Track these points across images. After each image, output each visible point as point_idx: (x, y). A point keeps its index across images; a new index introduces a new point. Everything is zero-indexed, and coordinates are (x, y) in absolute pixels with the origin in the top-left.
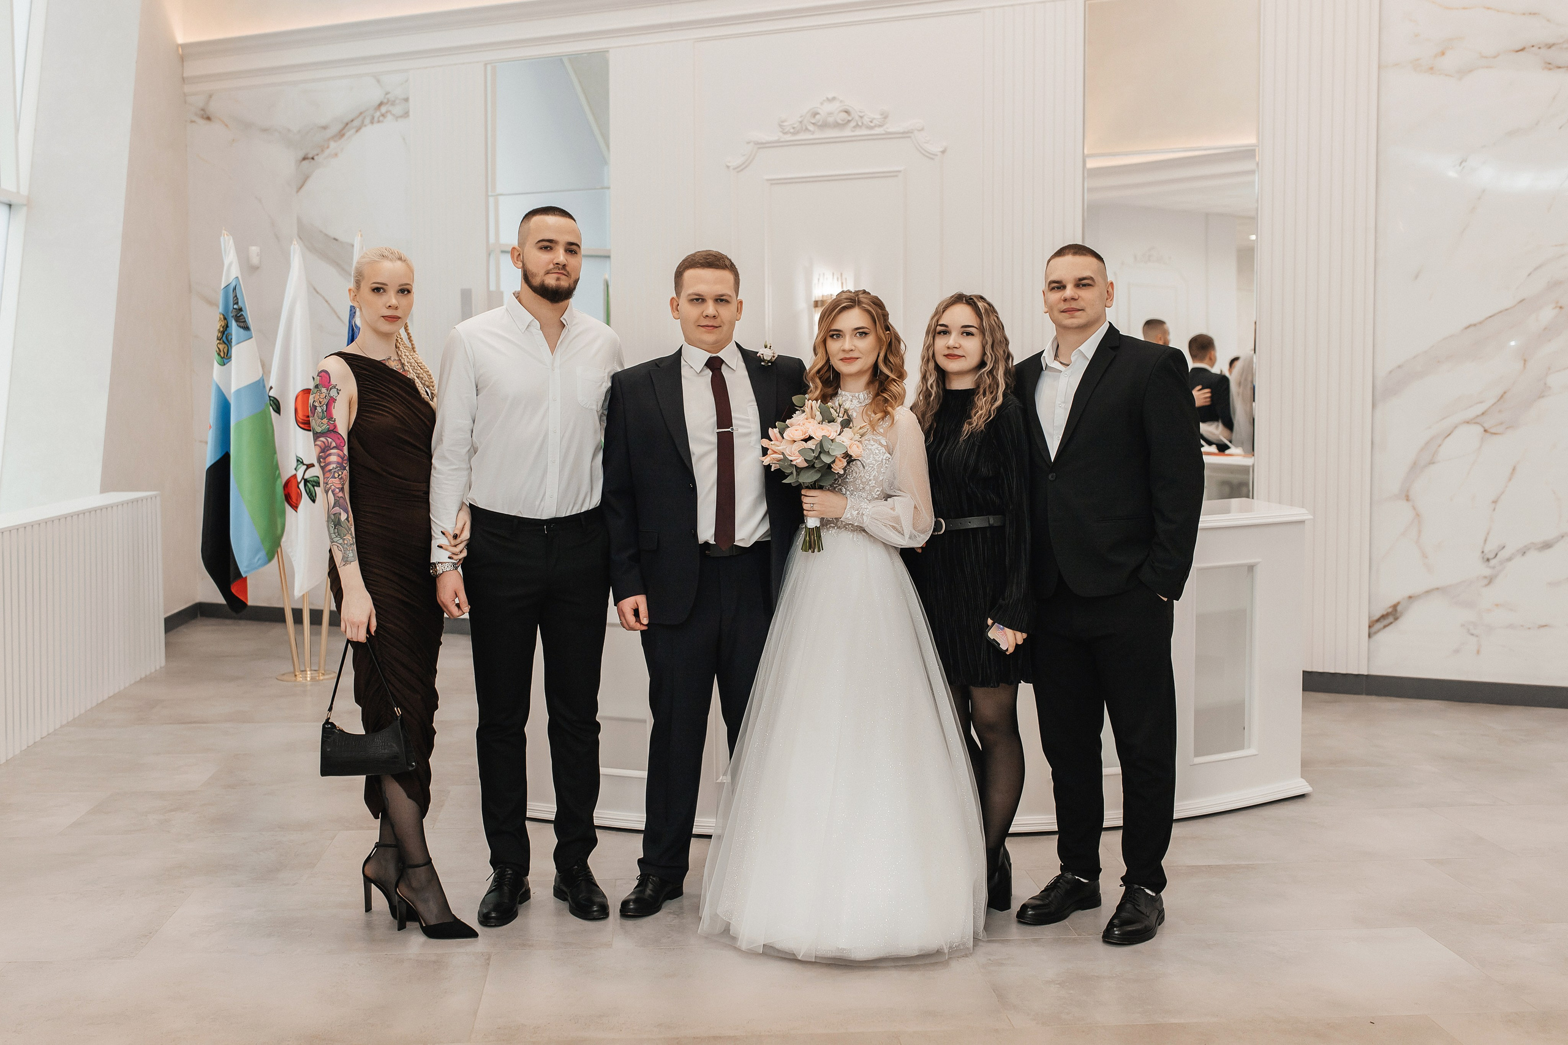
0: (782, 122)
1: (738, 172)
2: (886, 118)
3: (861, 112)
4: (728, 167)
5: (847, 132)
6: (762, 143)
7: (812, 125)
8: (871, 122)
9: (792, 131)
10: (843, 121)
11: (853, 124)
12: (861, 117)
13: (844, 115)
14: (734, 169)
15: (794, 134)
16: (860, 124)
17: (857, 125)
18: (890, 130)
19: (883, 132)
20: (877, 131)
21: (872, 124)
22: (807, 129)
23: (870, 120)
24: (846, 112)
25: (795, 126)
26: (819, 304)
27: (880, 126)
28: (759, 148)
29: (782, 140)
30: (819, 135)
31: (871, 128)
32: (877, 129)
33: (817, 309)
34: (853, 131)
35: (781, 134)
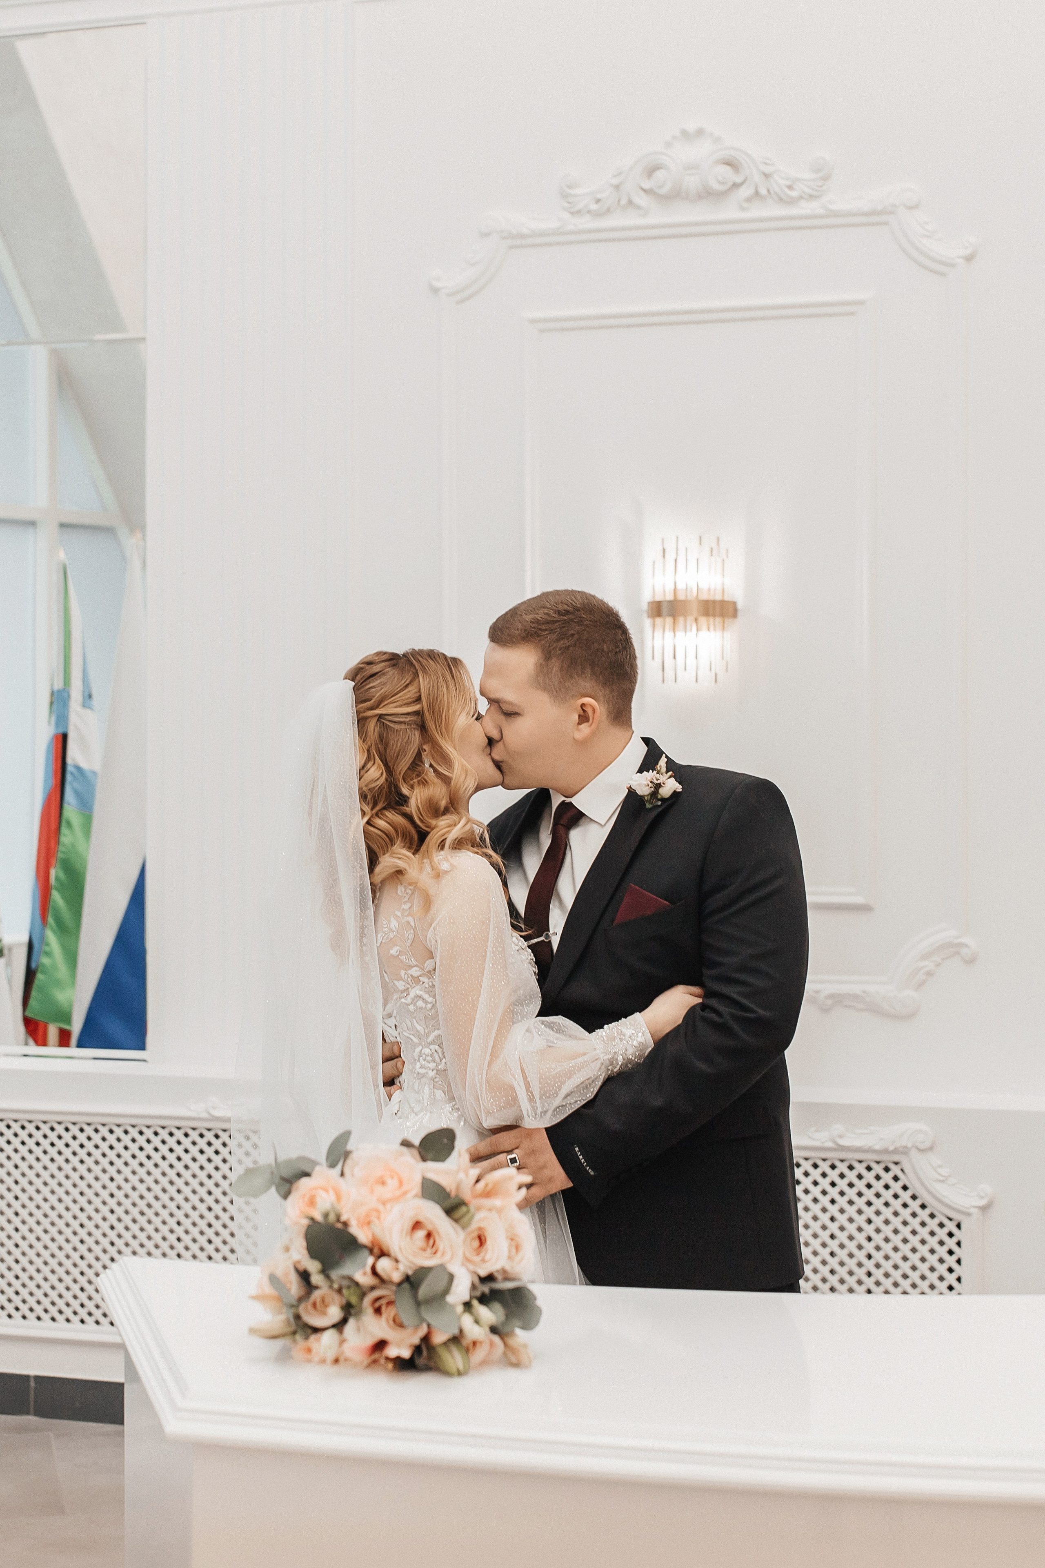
0: (569, 187)
1: (459, 302)
2: (825, 179)
3: (766, 164)
4: (435, 291)
5: (729, 211)
6: (522, 236)
7: (642, 193)
8: (790, 187)
9: (594, 207)
10: (721, 183)
11: (745, 192)
12: (766, 176)
13: (724, 171)
14: (449, 295)
15: (598, 215)
16: (763, 191)
17: (757, 193)
18: (834, 207)
19: (820, 211)
20: (806, 208)
21: (793, 194)
22: (630, 202)
23: (788, 183)
24: (728, 164)
25: (599, 196)
26: (665, 609)
27: (811, 197)
28: (511, 247)
29: (570, 227)
30: (658, 216)
31: (792, 202)
32: (803, 203)
33: (658, 620)
34: (743, 209)
35: (566, 216)
